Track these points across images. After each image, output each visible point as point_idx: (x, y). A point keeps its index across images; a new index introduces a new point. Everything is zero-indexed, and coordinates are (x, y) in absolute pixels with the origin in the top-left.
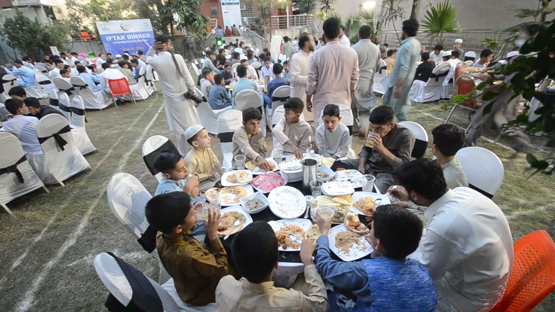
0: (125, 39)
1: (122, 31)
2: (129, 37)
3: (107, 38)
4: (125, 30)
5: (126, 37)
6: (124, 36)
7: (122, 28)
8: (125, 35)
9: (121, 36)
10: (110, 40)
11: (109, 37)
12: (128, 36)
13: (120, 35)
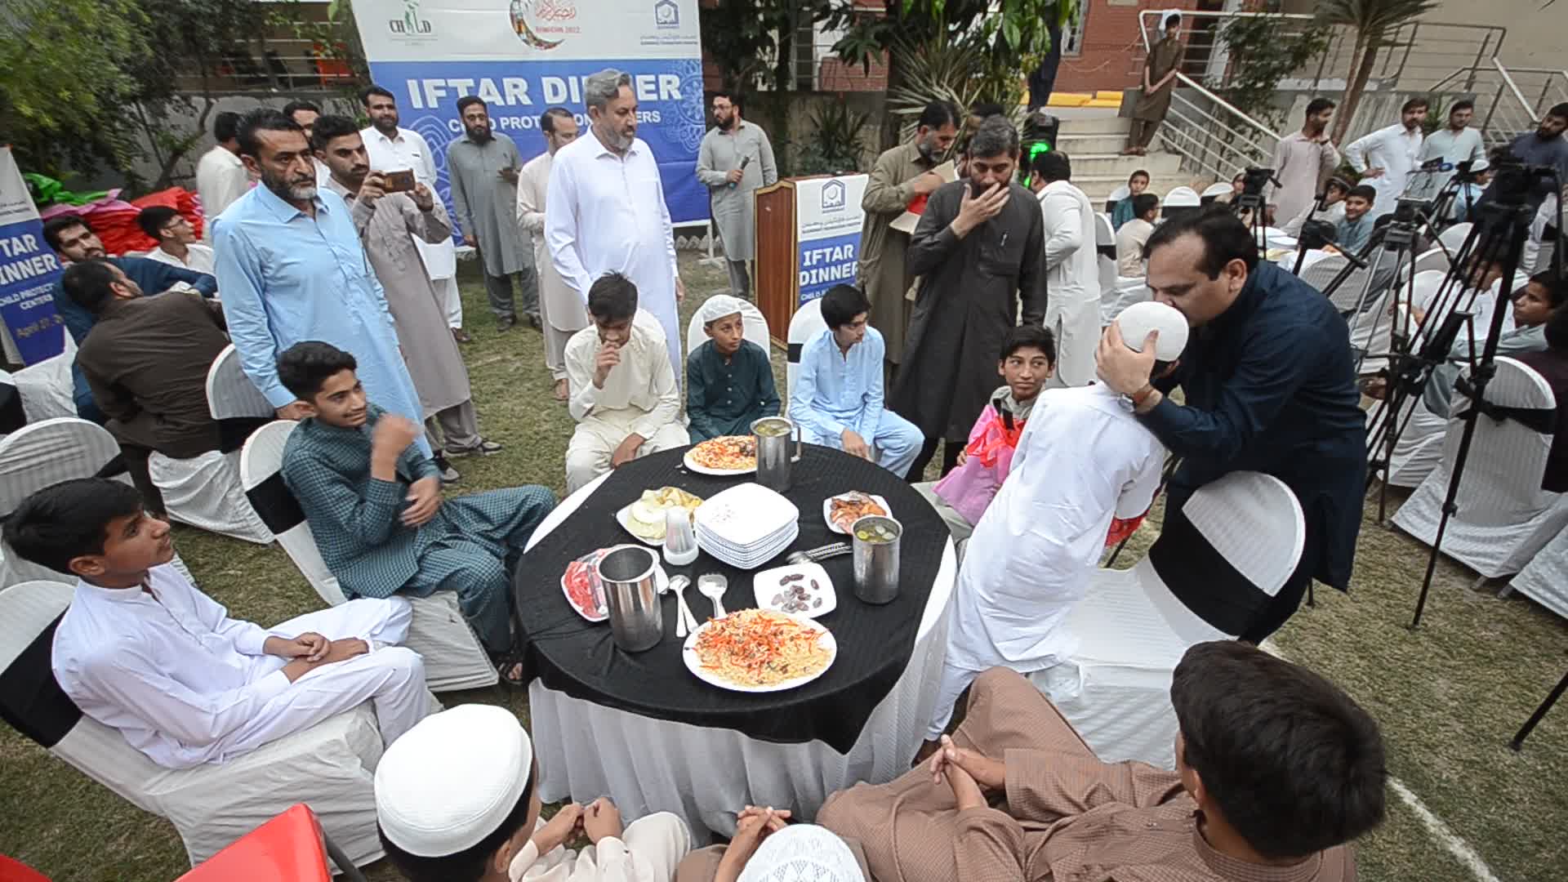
0: (526, 101)
1: (517, 50)
2: (556, 93)
3: (412, 84)
4: (540, 43)
5: (535, 90)
6: (523, 84)
7: (518, 23)
8: (531, 72)
9: (507, 82)
10: (433, 104)
11: (428, 84)
12: (547, 82)
13: (499, 71)
